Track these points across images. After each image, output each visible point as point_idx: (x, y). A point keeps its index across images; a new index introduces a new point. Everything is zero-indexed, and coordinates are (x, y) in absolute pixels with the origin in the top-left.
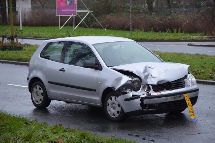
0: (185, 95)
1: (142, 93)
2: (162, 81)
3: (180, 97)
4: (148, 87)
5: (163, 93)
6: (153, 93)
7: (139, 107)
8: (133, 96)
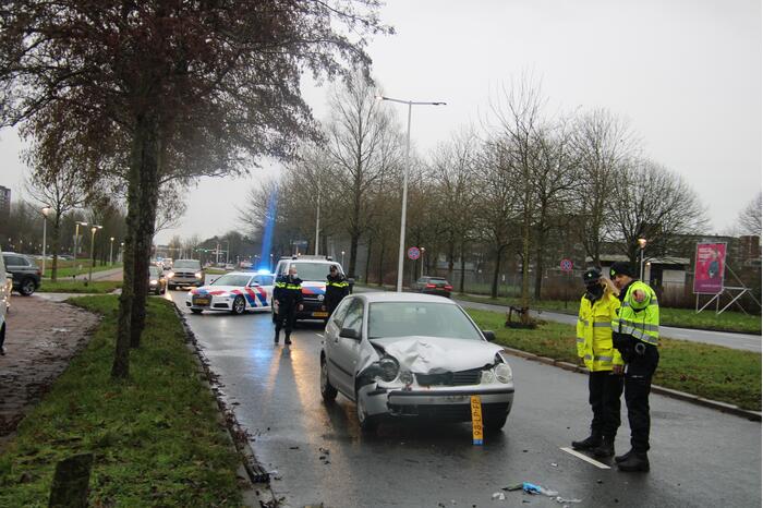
0: (473, 397)
1: (396, 385)
2: (440, 368)
3: (462, 399)
4: (407, 377)
5: (433, 389)
6: (416, 388)
7: (384, 408)
8: (378, 387)
